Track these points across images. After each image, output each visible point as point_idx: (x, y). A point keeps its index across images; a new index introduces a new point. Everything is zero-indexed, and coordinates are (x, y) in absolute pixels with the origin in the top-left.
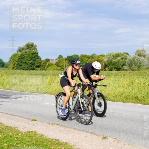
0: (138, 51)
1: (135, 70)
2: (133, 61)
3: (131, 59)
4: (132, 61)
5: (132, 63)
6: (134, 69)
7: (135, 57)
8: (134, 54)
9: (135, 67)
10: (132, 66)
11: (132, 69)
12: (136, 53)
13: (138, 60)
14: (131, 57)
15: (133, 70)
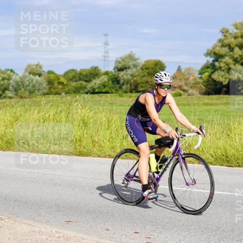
0: (29, 66)
1: (25, 98)
2: (22, 82)
3: (19, 79)
4: (20, 83)
5: (20, 86)
6: (22, 95)
7: (25, 77)
8: (24, 71)
9: (25, 93)
10: (20, 91)
11: (19, 96)
12: (26, 70)
13: (30, 81)
14: (18, 76)
15: (22, 97)
